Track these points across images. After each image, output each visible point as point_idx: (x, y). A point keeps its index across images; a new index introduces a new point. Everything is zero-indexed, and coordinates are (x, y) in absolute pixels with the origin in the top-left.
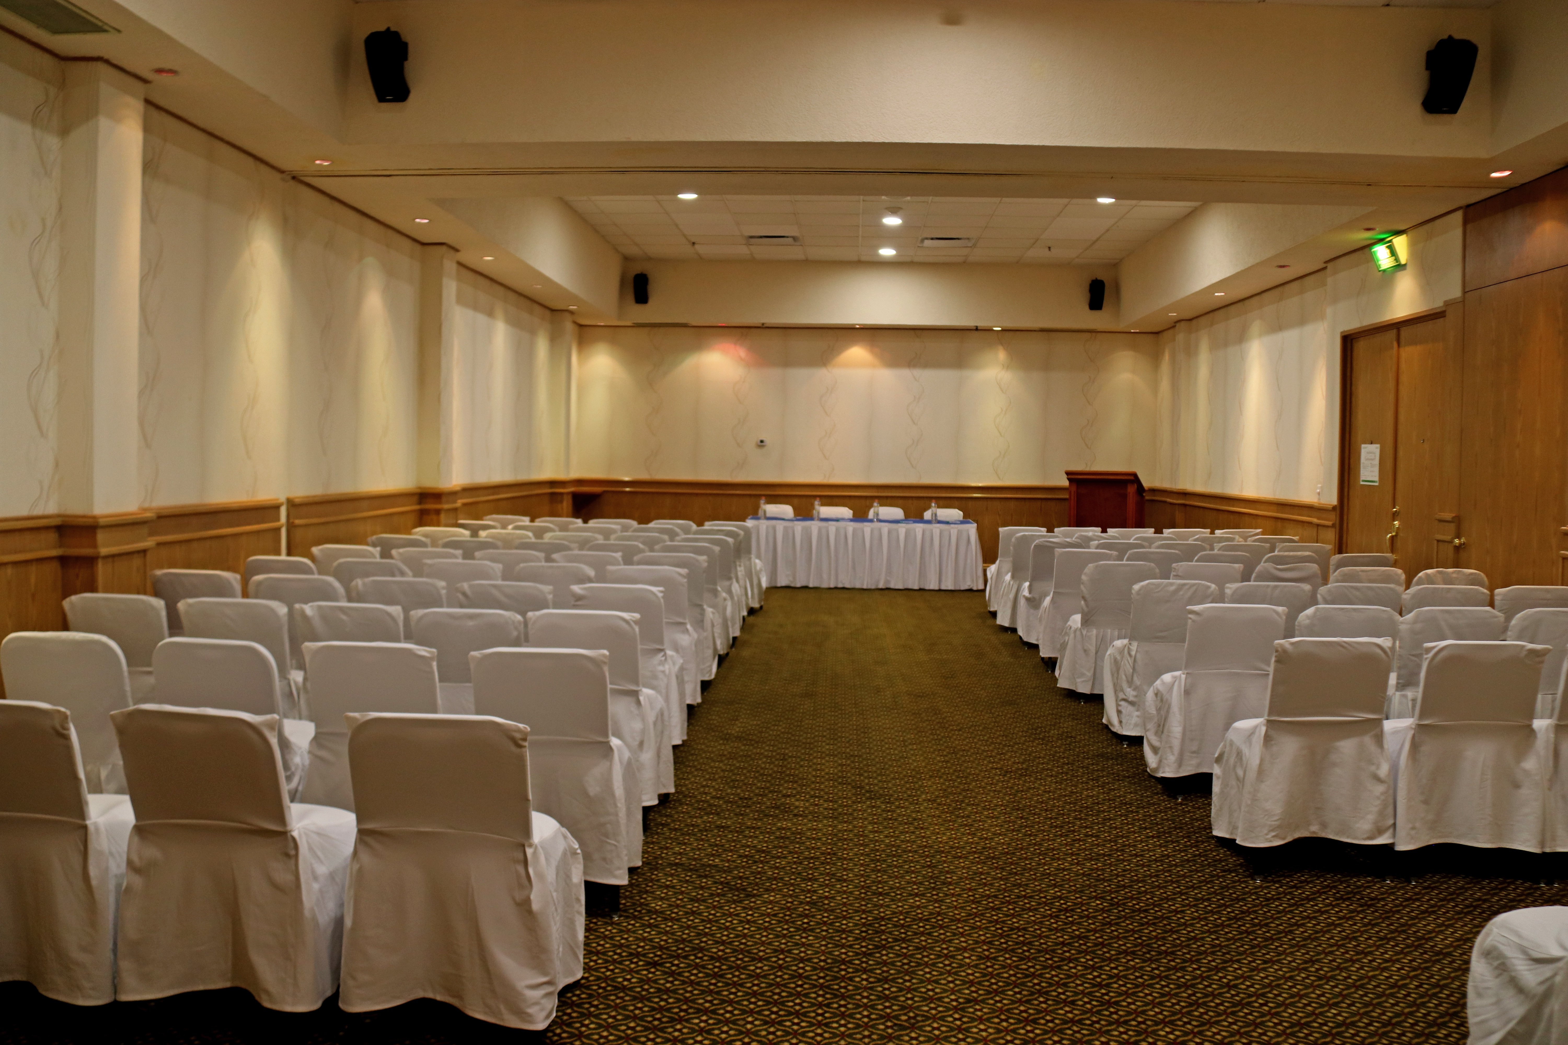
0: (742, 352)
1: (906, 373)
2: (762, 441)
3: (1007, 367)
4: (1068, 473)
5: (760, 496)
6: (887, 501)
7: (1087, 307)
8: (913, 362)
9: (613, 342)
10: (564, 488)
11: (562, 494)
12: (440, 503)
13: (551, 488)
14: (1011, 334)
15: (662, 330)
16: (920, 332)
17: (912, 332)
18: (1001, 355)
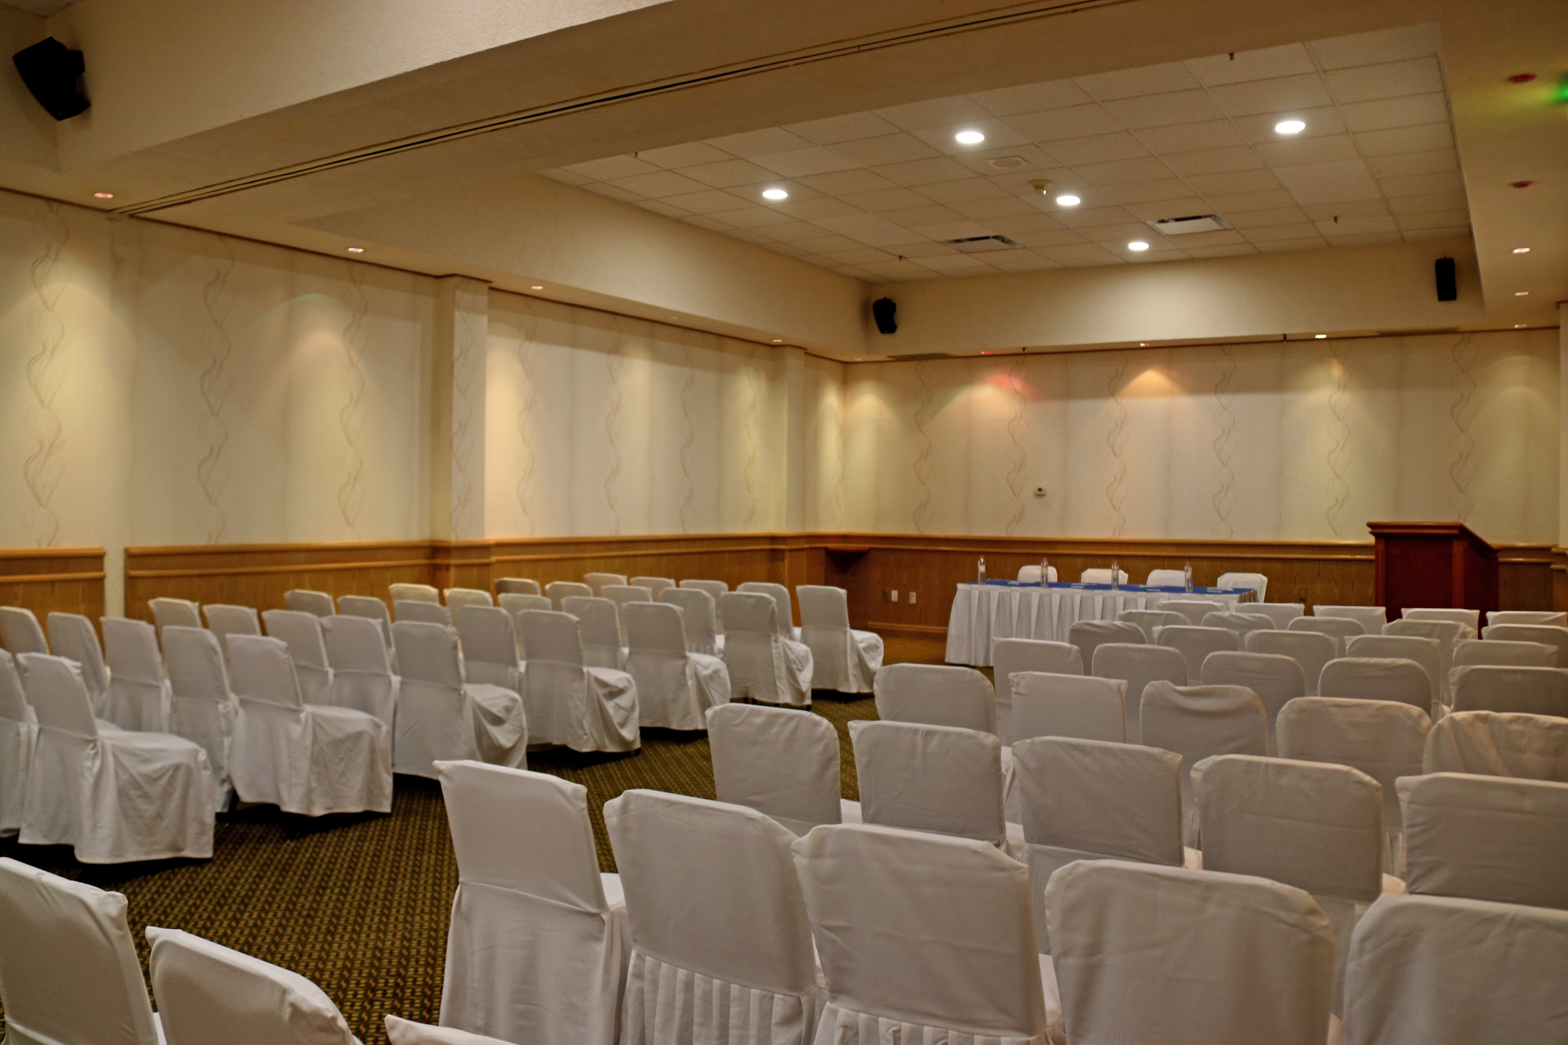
0: (1017, 384)
1: (1211, 400)
2: (1040, 490)
3: (1343, 386)
4: (1370, 525)
5: (980, 554)
6: (1172, 562)
7: (1436, 298)
8: (1220, 386)
9: (879, 379)
10: (785, 544)
11: (783, 551)
12: (449, 558)
13: (773, 544)
14: (1348, 343)
15: (930, 363)
16: (1229, 347)
17: (1218, 348)
18: (1336, 371)
